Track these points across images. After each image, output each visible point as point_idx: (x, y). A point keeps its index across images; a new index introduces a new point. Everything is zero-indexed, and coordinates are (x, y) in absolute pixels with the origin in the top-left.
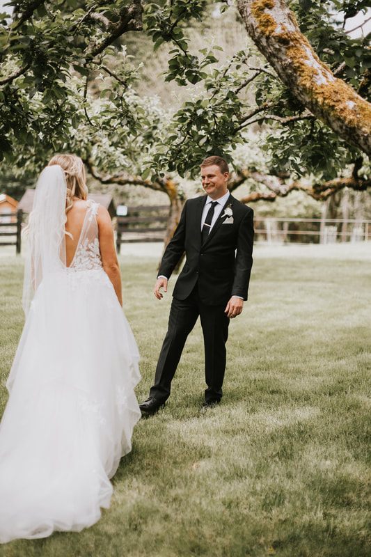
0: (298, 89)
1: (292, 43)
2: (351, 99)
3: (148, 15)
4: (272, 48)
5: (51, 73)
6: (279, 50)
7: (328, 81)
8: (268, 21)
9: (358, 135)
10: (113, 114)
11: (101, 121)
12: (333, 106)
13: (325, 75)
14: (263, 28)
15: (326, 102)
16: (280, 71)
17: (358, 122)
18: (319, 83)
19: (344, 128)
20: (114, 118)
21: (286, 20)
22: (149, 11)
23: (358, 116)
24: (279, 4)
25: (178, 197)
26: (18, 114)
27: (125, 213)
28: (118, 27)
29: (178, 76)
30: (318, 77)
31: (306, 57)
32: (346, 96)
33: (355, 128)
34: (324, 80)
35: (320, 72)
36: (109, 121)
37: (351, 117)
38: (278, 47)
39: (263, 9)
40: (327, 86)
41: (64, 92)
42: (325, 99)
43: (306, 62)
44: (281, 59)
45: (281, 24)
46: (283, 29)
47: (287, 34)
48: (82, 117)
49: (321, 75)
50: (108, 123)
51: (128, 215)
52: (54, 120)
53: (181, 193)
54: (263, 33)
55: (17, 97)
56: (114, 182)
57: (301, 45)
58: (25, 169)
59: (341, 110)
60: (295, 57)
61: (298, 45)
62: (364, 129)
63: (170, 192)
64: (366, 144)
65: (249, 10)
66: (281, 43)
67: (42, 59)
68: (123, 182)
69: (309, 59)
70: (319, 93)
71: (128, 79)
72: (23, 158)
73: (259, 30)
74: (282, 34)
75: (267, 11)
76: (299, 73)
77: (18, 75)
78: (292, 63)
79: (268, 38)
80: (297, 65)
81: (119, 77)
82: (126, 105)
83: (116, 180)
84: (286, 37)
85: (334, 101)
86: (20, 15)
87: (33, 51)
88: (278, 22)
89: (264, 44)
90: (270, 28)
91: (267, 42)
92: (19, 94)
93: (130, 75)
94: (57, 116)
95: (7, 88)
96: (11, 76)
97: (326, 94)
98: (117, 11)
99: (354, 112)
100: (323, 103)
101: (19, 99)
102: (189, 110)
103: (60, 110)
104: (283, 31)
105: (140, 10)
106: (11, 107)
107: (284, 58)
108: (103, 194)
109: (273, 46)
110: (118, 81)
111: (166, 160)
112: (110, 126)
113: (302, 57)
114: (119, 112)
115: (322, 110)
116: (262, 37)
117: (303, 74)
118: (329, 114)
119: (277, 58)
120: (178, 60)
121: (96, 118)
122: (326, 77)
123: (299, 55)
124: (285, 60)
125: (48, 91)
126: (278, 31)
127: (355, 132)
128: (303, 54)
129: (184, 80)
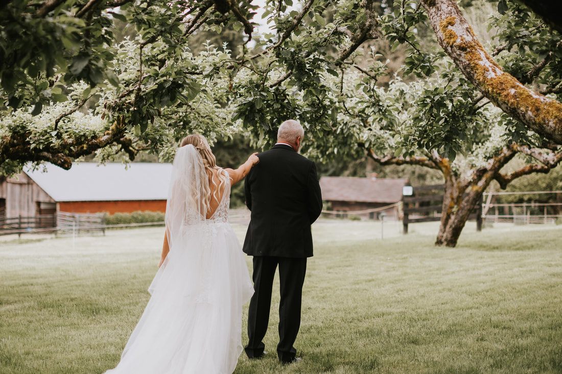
0: (475, 82)
1: (468, 50)
2: (513, 87)
3: (386, 24)
4: (455, 54)
5: (309, 77)
6: (460, 55)
7: (496, 75)
8: (451, 35)
9: (518, 113)
10: (368, 104)
11: (356, 111)
12: (500, 93)
13: (494, 71)
14: (448, 40)
15: (495, 90)
16: (463, 70)
17: (518, 103)
18: (489, 77)
19: (509, 108)
20: (368, 107)
21: (465, 33)
22: (386, 21)
23: (518, 99)
24: (459, 22)
25: (452, 173)
26: (288, 109)
27: (410, 193)
28: (359, 37)
29: (414, 70)
30: (488, 73)
31: (480, 59)
32: (509, 85)
33: (515, 108)
34: (493, 75)
35: (490, 69)
36: (364, 110)
37: (513, 101)
38: (459, 53)
39: (447, 27)
40: (495, 79)
41: (323, 90)
42: (493, 88)
43: (480, 62)
44: (462, 61)
45: (461, 36)
46: (462, 40)
47: (464, 43)
48: (340, 108)
49: (491, 71)
50: (363, 111)
51: (413, 195)
52: (316, 112)
53: (454, 169)
54: (448, 43)
55: (285, 95)
56: (392, 163)
57: (476, 50)
58: (309, 154)
59: (505, 95)
60: (471, 60)
61: (474, 50)
62: (522, 109)
63: (444, 169)
64: (524, 119)
65: (438, 27)
66: (461, 50)
67: (301, 67)
68: (401, 162)
69: (482, 60)
70: (489, 85)
71: (378, 74)
72: (306, 145)
73: (445, 42)
74: (461, 44)
75: (450, 27)
76: (474, 70)
77: (285, 78)
78: (469, 64)
79: (452, 47)
80: (473, 65)
81: (369, 73)
82: (376, 96)
83: (394, 160)
84: (464, 45)
85: (500, 90)
86: (282, 34)
87: (294, 60)
88: (458, 35)
89: (450, 51)
90: (452, 40)
91: (451, 50)
92: (286, 93)
93: (379, 70)
94: (320, 109)
95: (277, 89)
96: (279, 79)
97: (494, 85)
98: (357, 25)
99: (515, 96)
100: (493, 91)
101: (287, 97)
102: (428, 97)
103: (322, 104)
104: (462, 42)
105: (374, 23)
106: (281, 104)
107: (464, 60)
108: (399, 177)
109: (455, 52)
110: (369, 77)
111: (414, 139)
112: (365, 114)
113: (476, 59)
114: (372, 102)
115: (493, 97)
116: (448, 46)
117: (477, 72)
118: (498, 99)
119: (459, 61)
120: (413, 58)
121: (353, 108)
122: (495, 72)
123: (474, 58)
124: (465, 62)
125: (307, 91)
126: (458, 41)
127: (516, 111)
128: (478, 57)
129: (420, 73)
